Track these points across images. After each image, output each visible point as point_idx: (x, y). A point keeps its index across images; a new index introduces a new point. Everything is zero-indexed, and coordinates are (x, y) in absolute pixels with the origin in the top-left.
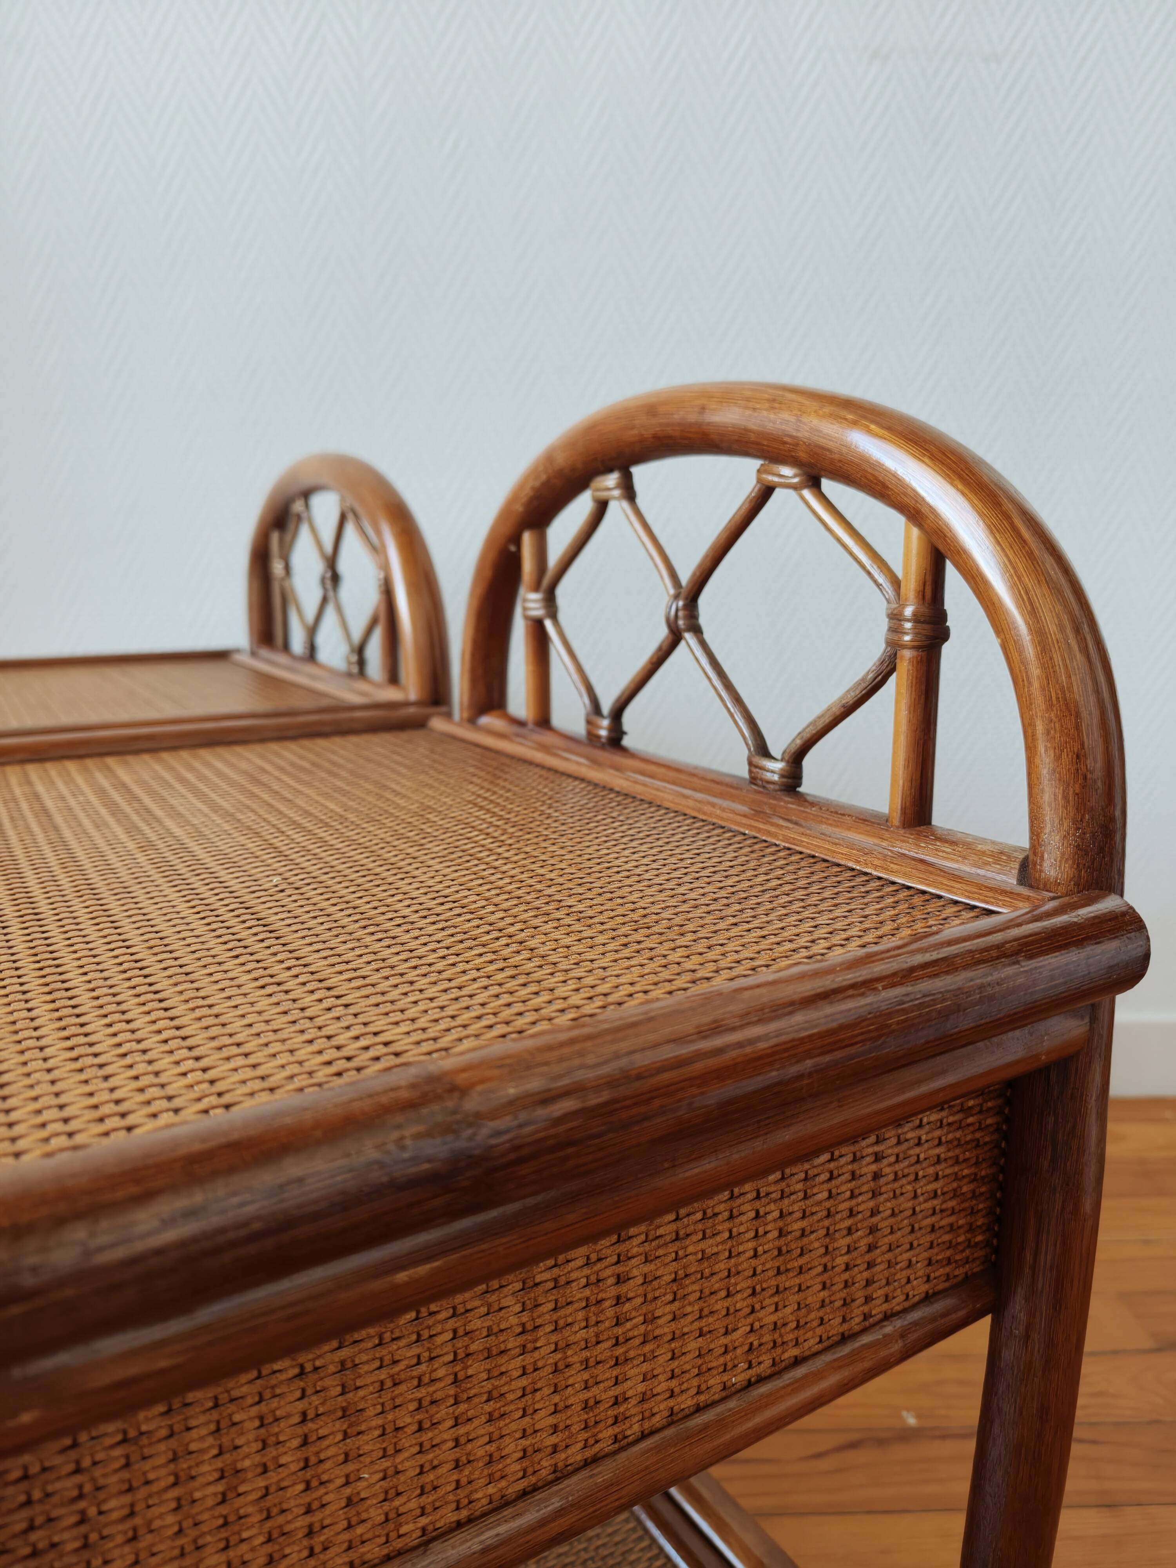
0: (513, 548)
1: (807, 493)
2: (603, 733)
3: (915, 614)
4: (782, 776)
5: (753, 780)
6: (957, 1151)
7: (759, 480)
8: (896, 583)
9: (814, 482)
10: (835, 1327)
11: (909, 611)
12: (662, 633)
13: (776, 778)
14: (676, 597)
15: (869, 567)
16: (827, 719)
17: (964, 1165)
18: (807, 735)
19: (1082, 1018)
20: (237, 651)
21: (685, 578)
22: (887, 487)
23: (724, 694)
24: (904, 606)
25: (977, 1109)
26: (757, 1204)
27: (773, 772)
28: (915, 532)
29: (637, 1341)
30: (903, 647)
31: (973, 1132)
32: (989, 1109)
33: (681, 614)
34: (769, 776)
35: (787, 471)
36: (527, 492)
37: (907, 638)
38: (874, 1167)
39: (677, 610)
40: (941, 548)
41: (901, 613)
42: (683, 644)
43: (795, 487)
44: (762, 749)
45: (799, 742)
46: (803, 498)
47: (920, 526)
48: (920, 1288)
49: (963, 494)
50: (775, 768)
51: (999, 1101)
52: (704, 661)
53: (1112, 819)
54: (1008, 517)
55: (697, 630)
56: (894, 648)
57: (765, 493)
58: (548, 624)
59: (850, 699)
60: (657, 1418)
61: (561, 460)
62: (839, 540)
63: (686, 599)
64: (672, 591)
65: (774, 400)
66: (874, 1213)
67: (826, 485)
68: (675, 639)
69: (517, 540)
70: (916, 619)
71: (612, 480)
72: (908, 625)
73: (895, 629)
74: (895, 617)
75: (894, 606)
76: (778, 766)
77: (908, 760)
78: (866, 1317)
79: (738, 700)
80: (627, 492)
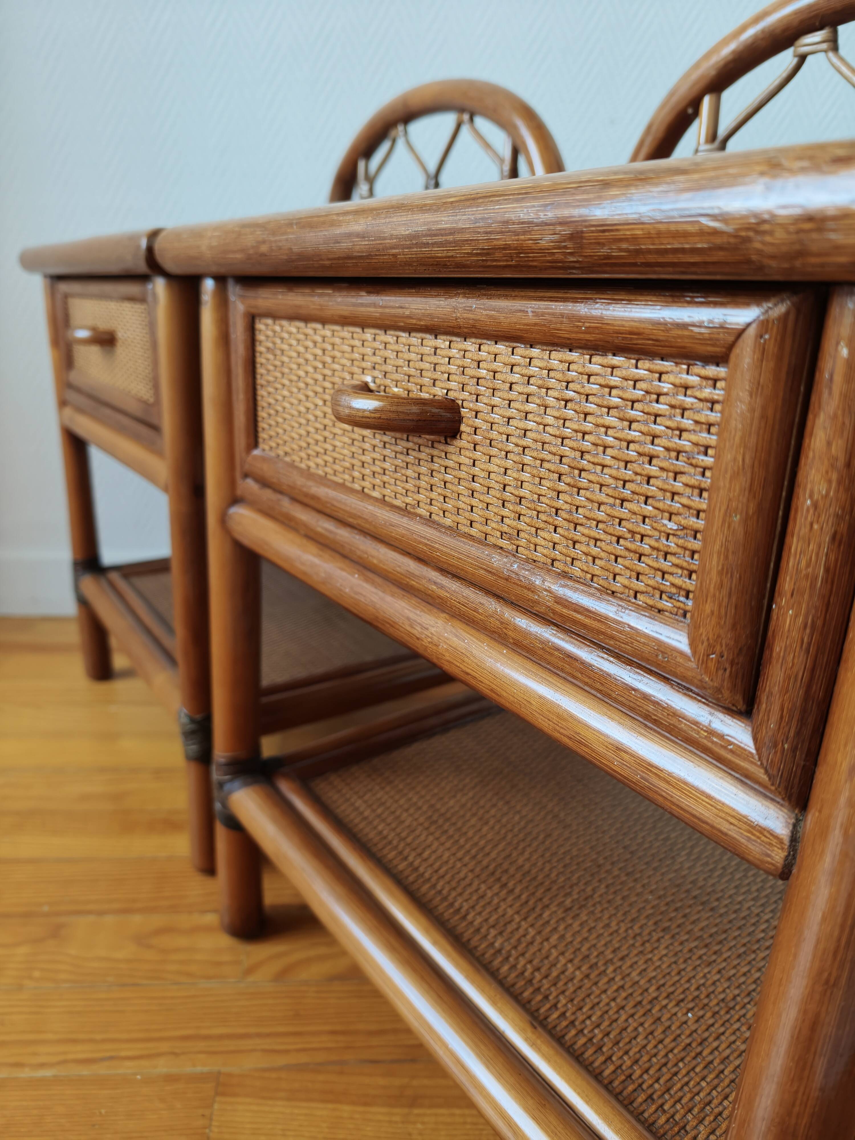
0: (689, 111)
71: (817, 37)
80: (834, 44)
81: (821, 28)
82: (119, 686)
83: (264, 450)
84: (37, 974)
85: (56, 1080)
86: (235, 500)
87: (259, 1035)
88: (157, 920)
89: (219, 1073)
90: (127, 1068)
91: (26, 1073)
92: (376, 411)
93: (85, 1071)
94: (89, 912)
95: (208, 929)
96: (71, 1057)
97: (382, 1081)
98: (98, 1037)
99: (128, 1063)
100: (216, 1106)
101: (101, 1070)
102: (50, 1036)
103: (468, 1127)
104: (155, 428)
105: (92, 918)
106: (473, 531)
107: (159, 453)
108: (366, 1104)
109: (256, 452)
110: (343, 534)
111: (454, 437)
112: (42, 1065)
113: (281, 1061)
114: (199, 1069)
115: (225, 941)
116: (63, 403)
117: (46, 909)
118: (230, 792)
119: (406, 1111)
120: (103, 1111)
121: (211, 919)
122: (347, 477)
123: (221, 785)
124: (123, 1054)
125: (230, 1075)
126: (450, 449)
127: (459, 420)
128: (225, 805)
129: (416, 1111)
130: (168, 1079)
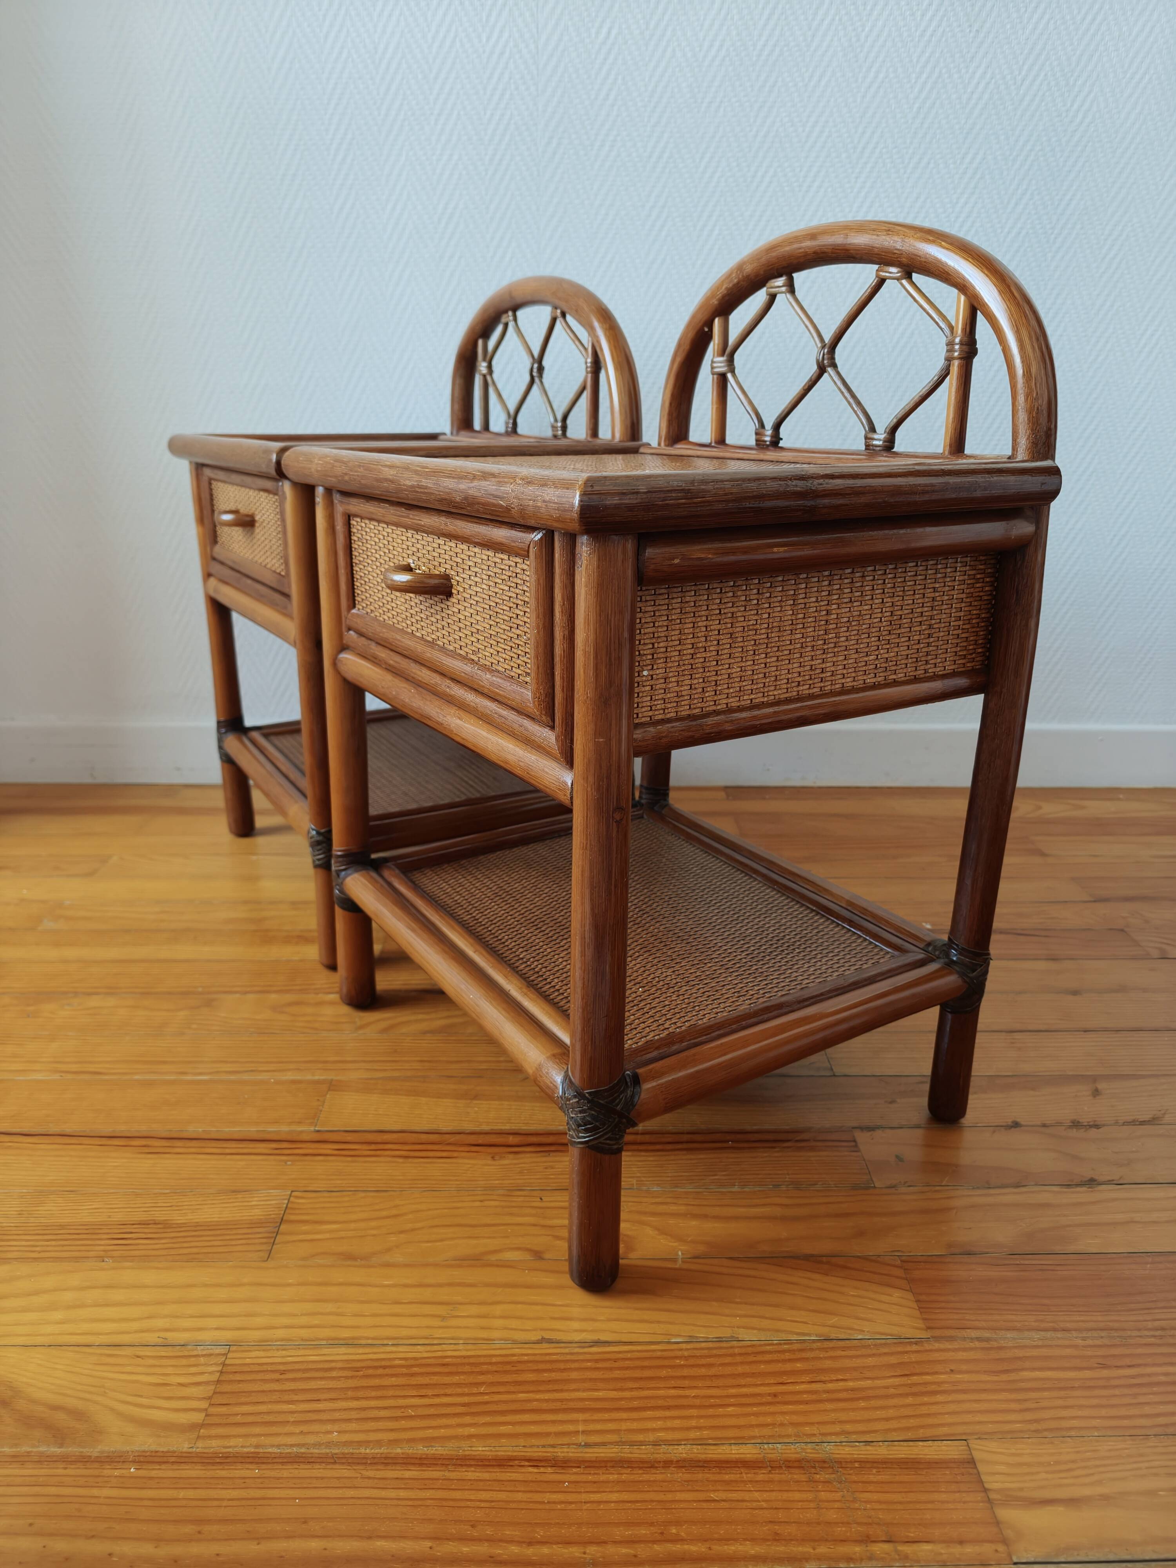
0: (706, 329)
1: (904, 282)
2: (768, 439)
3: (961, 341)
4: (884, 441)
5: (868, 446)
6: (972, 599)
7: (877, 276)
8: (951, 328)
9: (909, 276)
10: (911, 672)
11: (957, 340)
12: (814, 369)
13: (881, 443)
14: (823, 347)
15: (937, 320)
16: (911, 405)
17: (974, 608)
18: (899, 416)
19: (1032, 523)
20: (444, 434)
21: (827, 338)
22: (950, 275)
23: (851, 401)
24: (955, 337)
25: (982, 580)
26: (883, 596)
27: (880, 440)
28: (963, 298)
29: (832, 645)
30: (954, 358)
31: (979, 592)
32: (987, 582)
33: (825, 356)
34: (875, 442)
35: (893, 270)
36: (723, 290)
37: (956, 354)
38: (932, 595)
39: (824, 354)
40: (976, 304)
41: (954, 341)
42: (826, 375)
43: (898, 279)
44: (873, 429)
45: (895, 420)
46: (902, 284)
47: (965, 294)
48: (950, 668)
49: (987, 276)
50: (879, 438)
51: (992, 579)
52: (839, 383)
53: (1049, 429)
54: (1009, 287)
55: (834, 366)
56: (949, 360)
57: (881, 282)
58: (729, 376)
59: (924, 391)
60: (837, 686)
61: (748, 269)
62: (921, 307)
63: (830, 347)
64: (819, 345)
65: (889, 230)
66: (932, 618)
67: (915, 276)
68: (822, 370)
69: (710, 324)
70: (961, 343)
71: (780, 281)
72: (957, 347)
73: (950, 350)
74: (950, 344)
75: (950, 338)
76: (882, 437)
77: (954, 418)
78: (926, 671)
79: (859, 403)
80: (791, 288)
81: (781, 276)
82: (260, 841)
83: (359, 609)
84: (194, 1026)
85: (213, 1081)
86: (343, 648)
87: (364, 1061)
88: (289, 997)
89: (332, 1080)
90: (264, 1076)
91: (189, 1078)
92: (407, 582)
93: (233, 1077)
94: (236, 992)
95: (332, 1003)
96: (224, 1070)
98: (242, 1060)
99: (265, 1074)
100: (328, 1096)
101: (246, 1077)
102: (205, 1059)
104: (287, 596)
105: (237, 995)
106: (462, 652)
107: (289, 616)
108: (439, 1097)
109: (354, 611)
110: (404, 664)
111: (450, 596)
112: (200, 1074)
113: (380, 1075)
114: (317, 1078)
115: (346, 1009)
116: (208, 575)
117: (200, 990)
118: (344, 879)
119: (469, 1101)
120: (246, 1096)
121: (335, 997)
122: (404, 624)
123: (338, 873)
124: (260, 1069)
125: (340, 1081)
126: (449, 603)
127: (452, 586)
128: (342, 891)
129: (475, 1102)
130: (294, 1082)
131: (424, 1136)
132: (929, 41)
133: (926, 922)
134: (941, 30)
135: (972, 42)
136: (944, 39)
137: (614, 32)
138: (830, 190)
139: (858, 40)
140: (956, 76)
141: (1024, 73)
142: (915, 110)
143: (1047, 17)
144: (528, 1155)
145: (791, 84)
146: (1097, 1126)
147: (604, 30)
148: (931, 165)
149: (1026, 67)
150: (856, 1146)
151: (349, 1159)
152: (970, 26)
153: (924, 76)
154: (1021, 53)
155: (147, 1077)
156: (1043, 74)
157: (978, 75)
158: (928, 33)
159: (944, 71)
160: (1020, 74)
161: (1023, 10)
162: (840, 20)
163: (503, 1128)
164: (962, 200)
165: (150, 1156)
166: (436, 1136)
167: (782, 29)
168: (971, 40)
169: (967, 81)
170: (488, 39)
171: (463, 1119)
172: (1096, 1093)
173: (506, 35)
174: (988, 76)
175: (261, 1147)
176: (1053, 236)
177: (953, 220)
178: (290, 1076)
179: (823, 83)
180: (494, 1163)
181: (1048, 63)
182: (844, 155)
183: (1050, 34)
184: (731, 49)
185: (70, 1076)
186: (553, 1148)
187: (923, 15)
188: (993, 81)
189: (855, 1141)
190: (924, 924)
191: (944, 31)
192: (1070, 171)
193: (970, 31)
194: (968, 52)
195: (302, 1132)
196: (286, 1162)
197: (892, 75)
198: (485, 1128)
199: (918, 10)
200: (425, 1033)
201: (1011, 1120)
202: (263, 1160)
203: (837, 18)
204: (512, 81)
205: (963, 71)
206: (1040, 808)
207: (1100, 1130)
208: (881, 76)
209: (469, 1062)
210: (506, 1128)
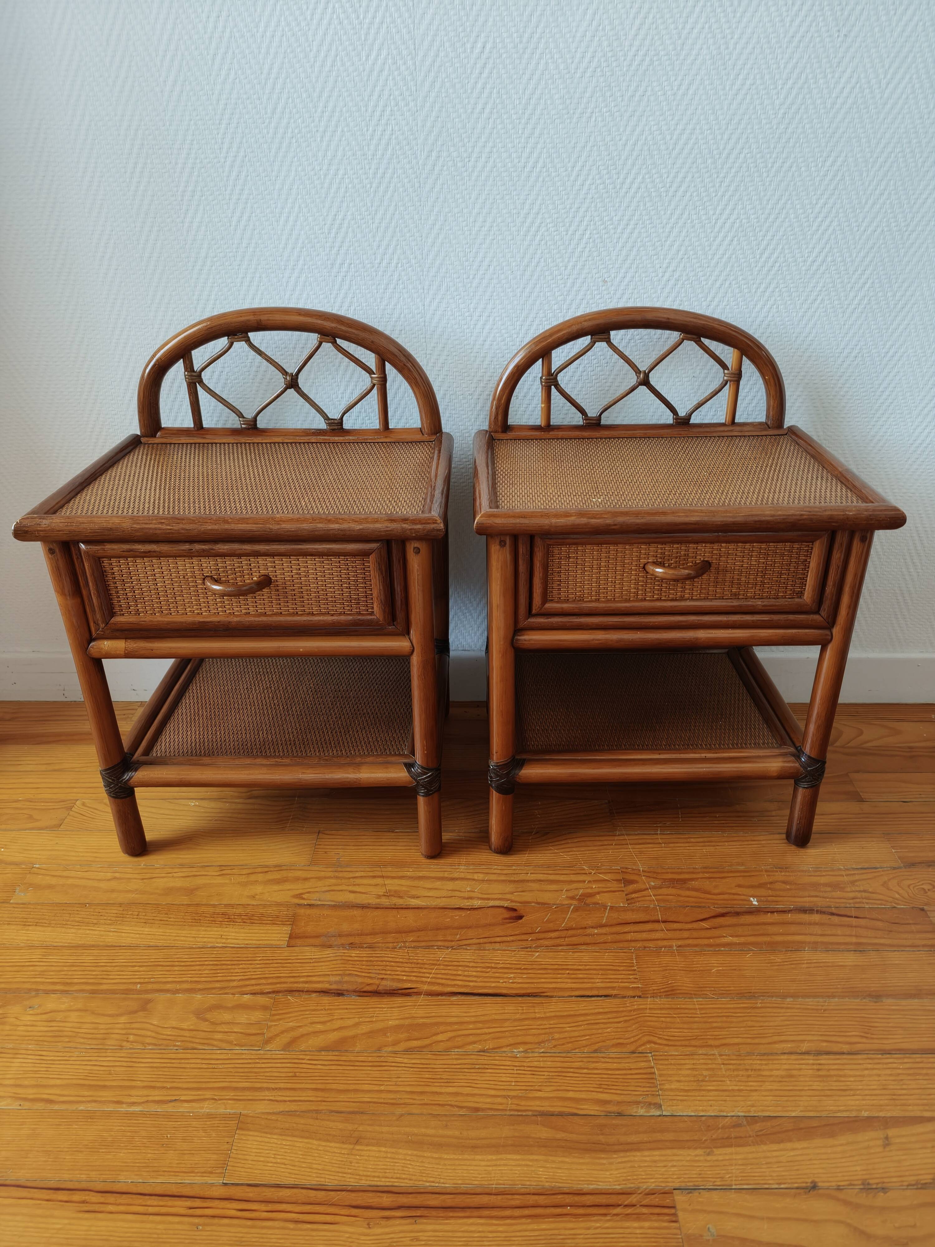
84: (131, 1038)
85: (143, 1114)
87: (268, 1089)
88: (211, 999)
89: (240, 1114)
90: (184, 1108)
91: (124, 1108)
93: (159, 1109)
94: (167, 991)
96: (151, 1098)
97: (341, 1126)
98: (169, 1085)
99: (186, 1105)
100: (237, 1136)
101: (169, 1108)
102: (139, 1084)
103: (388, 1160)
105: (169, 995)
108: (328, 1141)
112: (133, 1104)
113: (281, 1107)
114: (228, 1111)
117: (138, 987)
119: (351, 1146)
124: (183, 1098)
125: (246, 1116)
129: (358, 1147)
130: (210, 1116)
131: (312, 1193)
132: (797, 47)
133: (754, 897)
134: (809, 35)
135: (840, 47)
136: (812, 45)
137: (489, 46)
138: (695, 194)
139: (727, 48)
140: (821, 81)
141: (889, 76)
142: (780, 116)
143: (916, 18)
144: (398, 1222)
145: (660, 93)
146: (884, 1190)
147: (479, 45)
148: (794, 169)
149: (891, 71)
150: (675, 1215)
151: (249, 1223)
152: (839, 31)
153: (790, 82)
154: (888, 57)
155: (91, 1107)
156: (908, 77)
157: (843, 80)
158: (797, 39)
159: (810, 76)
160: (884, 78)
161: (892, 13)
162: (710, 27)
163: (379, 1183)
164: (822, 201)
165: (87, 1215)
166: (323, 1193)
167: (653, 39)
168: (838, 45)
169: (832, 86)
170: (368, 56)
171: (346, 1171)
172: (887, 1142)
173: (384, 53)
174: (854, 80)
175: (180, 1206)
176: (907, 233)
177: (812, 220)
178: (207, 1108)
179: (691, 92)
180: (368, 1231)
181: (914, 65)
182: (709, 161)
183: (918, 36)
184: (602, 60)
185: (27, 1105)
186: (419, 1213)
187: (792, 21)
188: (858, 85)
189: (674, 1207)
190: (752, 899)
191: (812, 37)
192: (928, 171)
193: (838, 36)
194: (835, 57)
195: (212, 1185)
196: (197, 1225)
197: (758, 82)
198: (364, 1182)
199: (787, 16)
200: (322, 1049)
201: (810, 1180)
202: (178, 1223)
203: (707, 26)
204: (392, 97)
205: (829, 76)
206: (861, 733)
207: (888, 1194)
208: (748, 82)
209: (356, 1091)
210: (382, 1184)
